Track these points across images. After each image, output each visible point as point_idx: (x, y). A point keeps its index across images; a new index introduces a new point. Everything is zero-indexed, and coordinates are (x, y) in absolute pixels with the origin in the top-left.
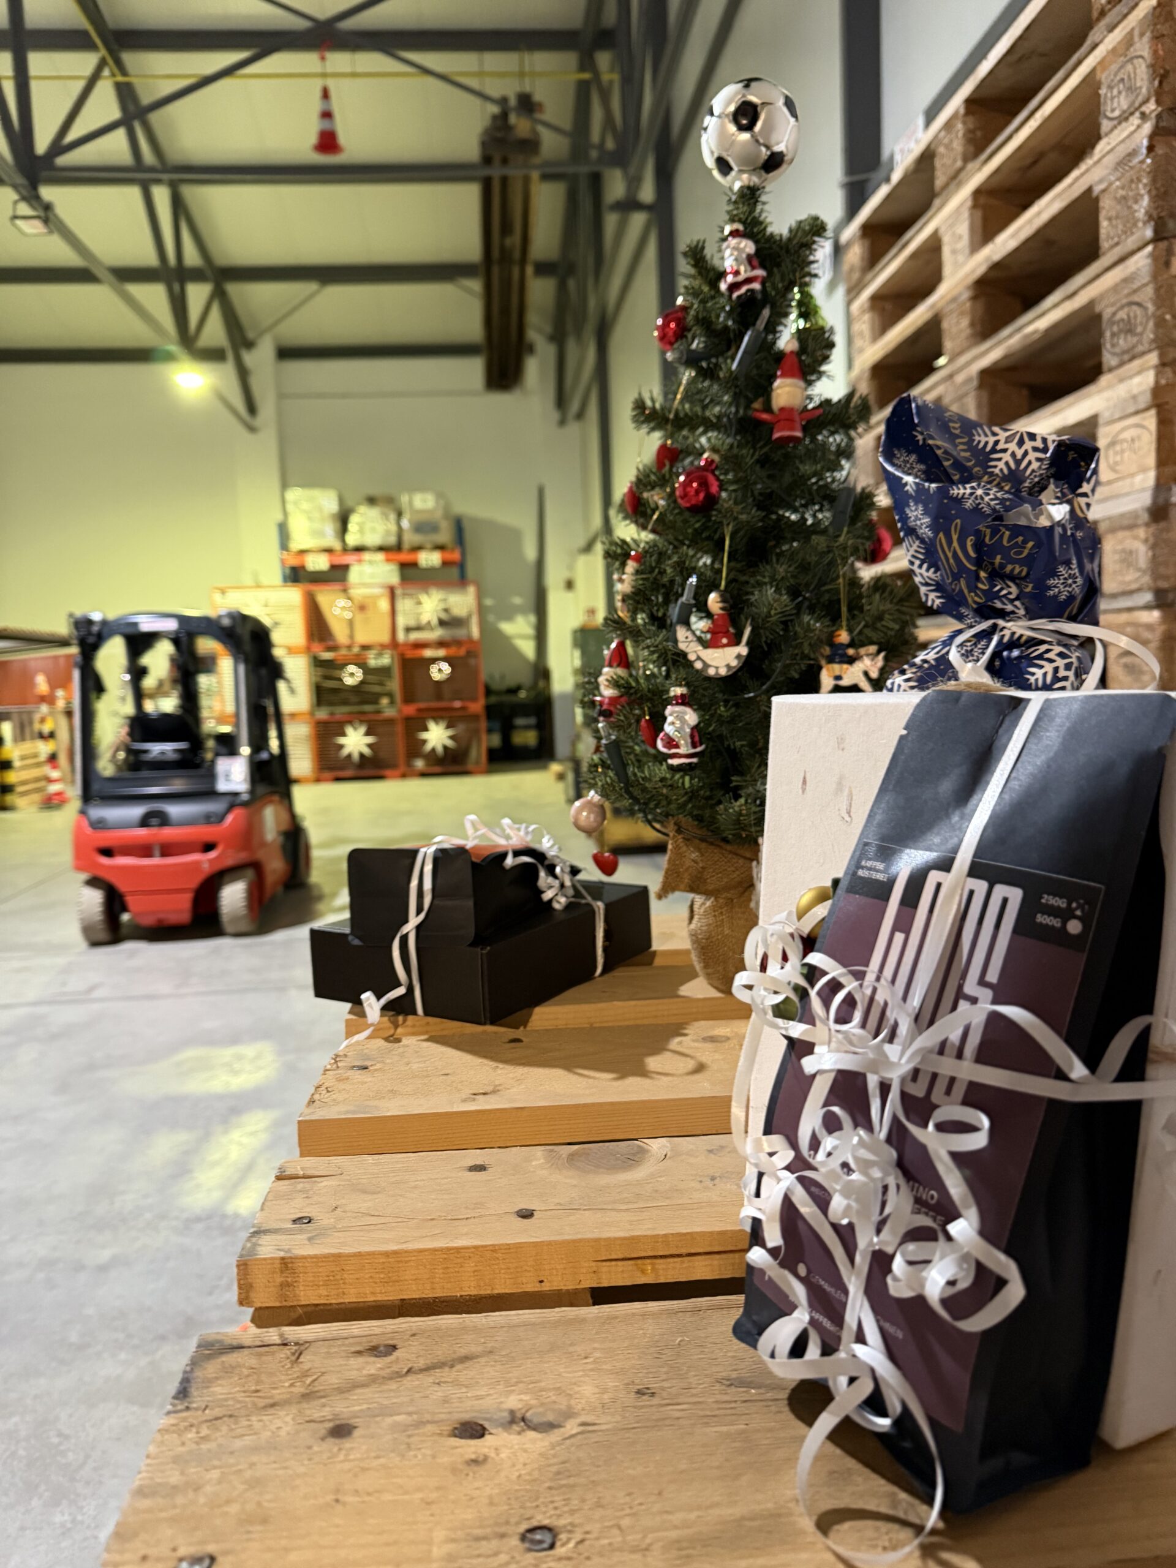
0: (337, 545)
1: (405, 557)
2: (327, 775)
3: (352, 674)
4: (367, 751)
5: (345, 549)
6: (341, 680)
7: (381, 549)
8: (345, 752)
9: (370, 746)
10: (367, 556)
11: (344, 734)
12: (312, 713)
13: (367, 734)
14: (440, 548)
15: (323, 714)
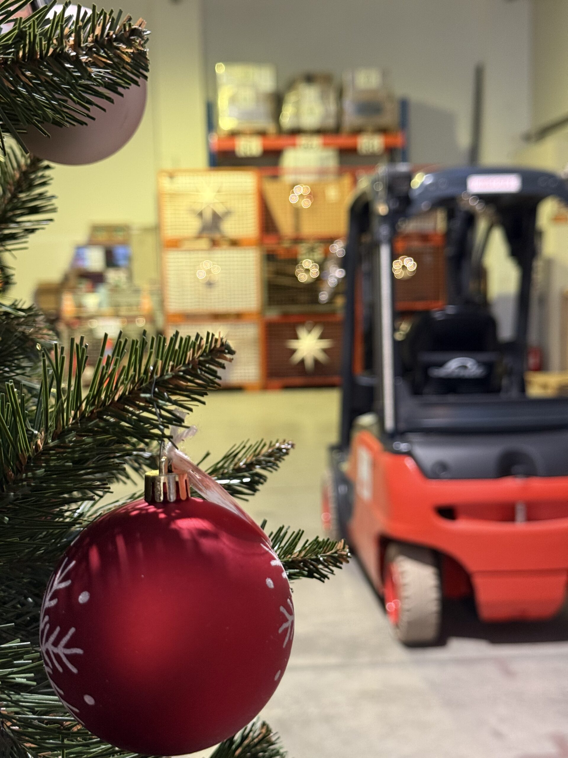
0: (271, 128)
1: (344, 141)
2: (276, 382)
3: (307, 271)
4: (321, 357)
5: (280, 131)
6: (295, 277)
7: (319, 132)
8: (297, 357)
9: (325, 351)
10: (302, 140)
11: (296, 337)
12: (261, 313)
13: (322, 337)
14: (383, 131)
15: (273, 314)
